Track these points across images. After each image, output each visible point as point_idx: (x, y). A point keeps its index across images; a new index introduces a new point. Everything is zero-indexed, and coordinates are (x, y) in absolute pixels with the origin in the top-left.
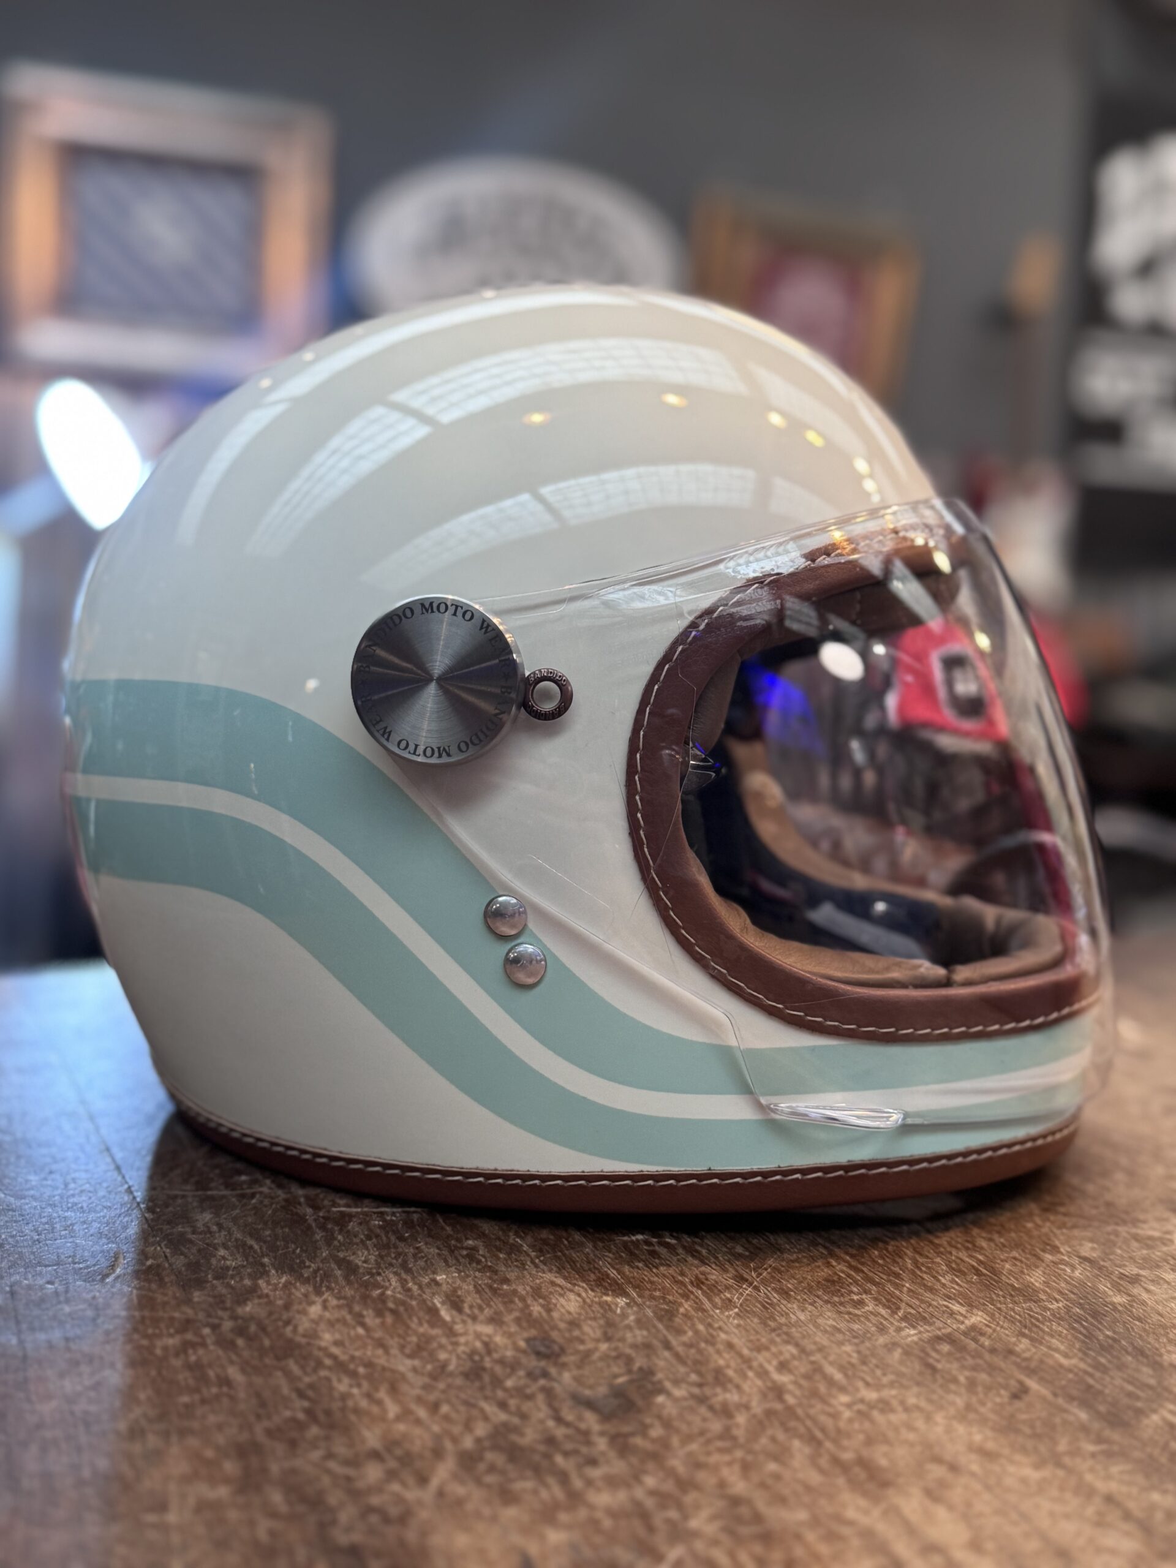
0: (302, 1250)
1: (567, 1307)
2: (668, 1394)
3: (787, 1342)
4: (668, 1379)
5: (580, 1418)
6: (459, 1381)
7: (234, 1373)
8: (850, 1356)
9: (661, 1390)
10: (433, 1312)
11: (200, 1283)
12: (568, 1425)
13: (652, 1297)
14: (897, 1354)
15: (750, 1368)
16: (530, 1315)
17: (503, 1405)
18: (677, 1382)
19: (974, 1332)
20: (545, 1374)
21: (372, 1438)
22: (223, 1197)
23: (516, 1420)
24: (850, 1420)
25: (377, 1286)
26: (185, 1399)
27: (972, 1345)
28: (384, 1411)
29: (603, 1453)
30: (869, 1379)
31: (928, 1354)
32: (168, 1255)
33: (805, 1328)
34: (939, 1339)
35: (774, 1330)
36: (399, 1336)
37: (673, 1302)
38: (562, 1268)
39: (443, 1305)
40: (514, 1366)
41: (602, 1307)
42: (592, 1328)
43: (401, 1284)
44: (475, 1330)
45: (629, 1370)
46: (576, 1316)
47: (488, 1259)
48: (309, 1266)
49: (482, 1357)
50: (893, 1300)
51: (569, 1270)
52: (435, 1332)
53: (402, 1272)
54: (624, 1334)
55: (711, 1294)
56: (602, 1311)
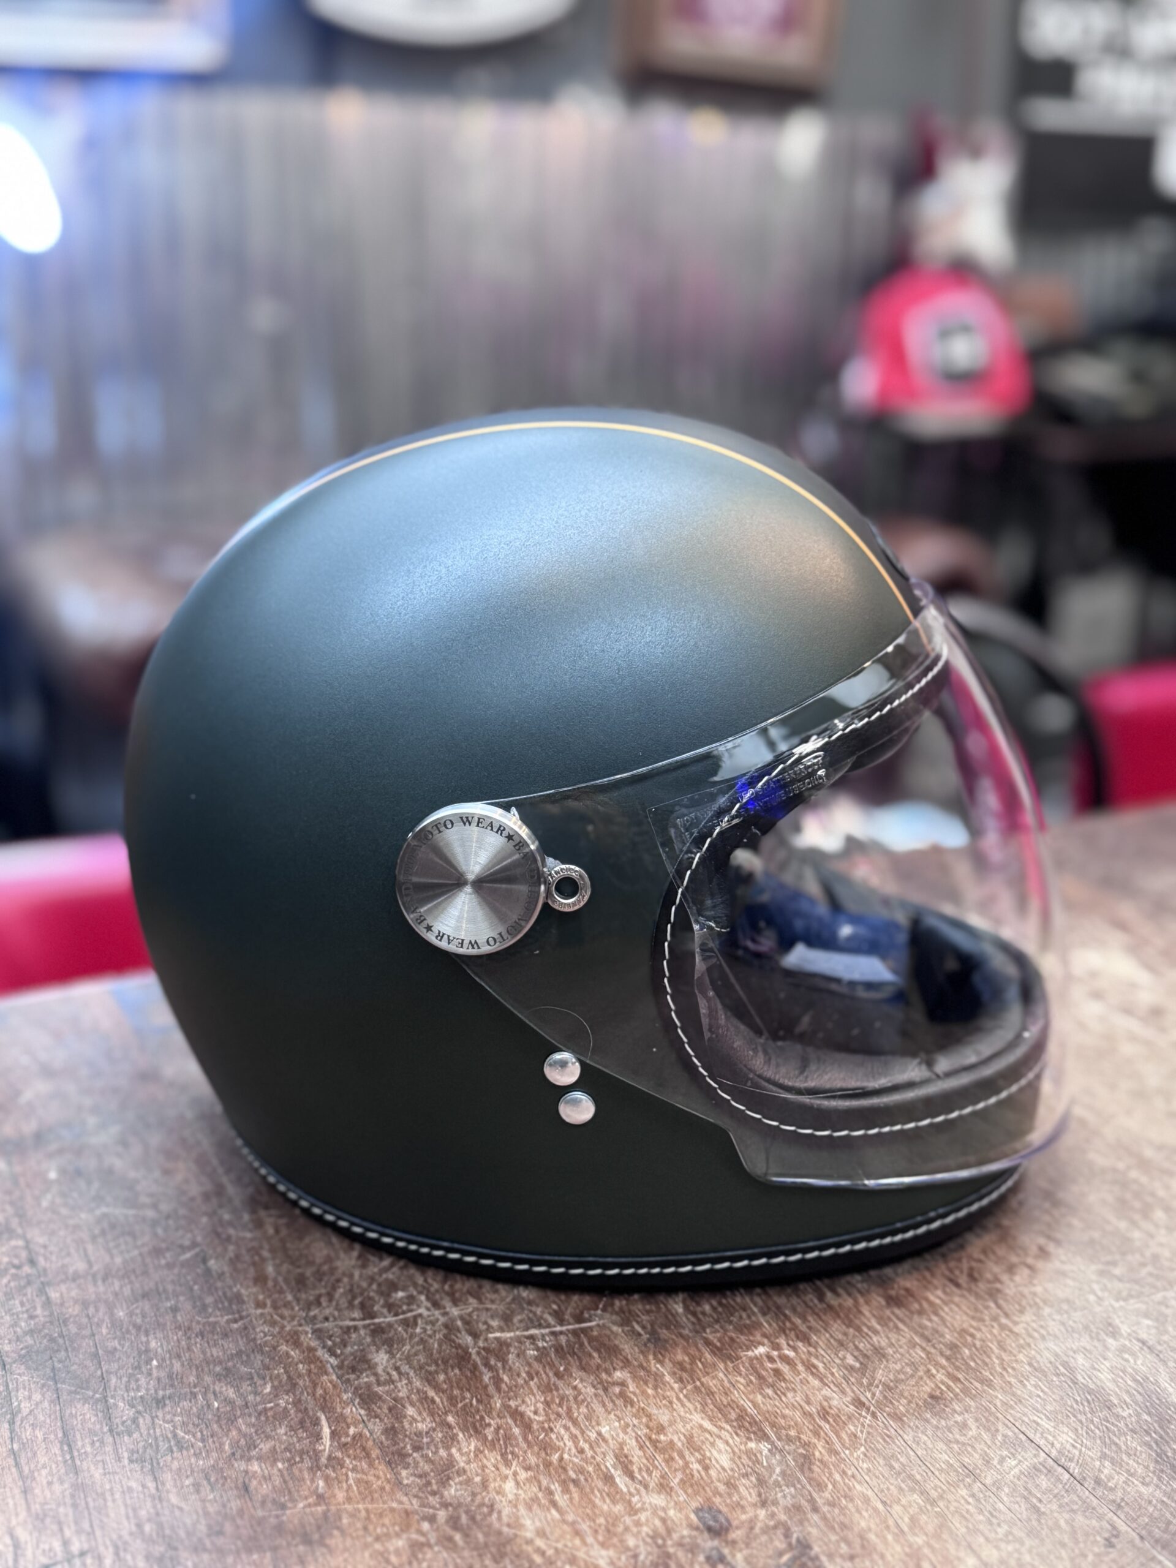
0: (478, 1401)
1: (720, 1461)
3: (913, 1489)
10: (610, 1481)
11: (403, 1458)
13: (789, 1440)
15: (888, 1528)
16: (692, 1476)
19: (1064, 1458)
20: (722, 1558)
22: (390, 1325)
25: (553, 1448)
30: (987, 1533)
31: (1030, 1493)
32: (365, 1418)
34: (1036, 1469)
35: (898, 1474)
37: (806, 1445)
38: (704, 1405)
39: (616, 1469)
40: (693, 1549)
41: (750, 1459)
42: (747, 1488)
43: (574, 1442)
44: (650, 1503)
45: (790, 1545)
46: (731, 1473)
47: (640, 1398)
48: (489, 1425)
49: (664, 1540)
50: (991, 1418)
51: (712, 1407)
52: (618, 1508)
53: (570, 1424)
54: (776, 1494)
55: (838, 1428)
56: (750, 1464)
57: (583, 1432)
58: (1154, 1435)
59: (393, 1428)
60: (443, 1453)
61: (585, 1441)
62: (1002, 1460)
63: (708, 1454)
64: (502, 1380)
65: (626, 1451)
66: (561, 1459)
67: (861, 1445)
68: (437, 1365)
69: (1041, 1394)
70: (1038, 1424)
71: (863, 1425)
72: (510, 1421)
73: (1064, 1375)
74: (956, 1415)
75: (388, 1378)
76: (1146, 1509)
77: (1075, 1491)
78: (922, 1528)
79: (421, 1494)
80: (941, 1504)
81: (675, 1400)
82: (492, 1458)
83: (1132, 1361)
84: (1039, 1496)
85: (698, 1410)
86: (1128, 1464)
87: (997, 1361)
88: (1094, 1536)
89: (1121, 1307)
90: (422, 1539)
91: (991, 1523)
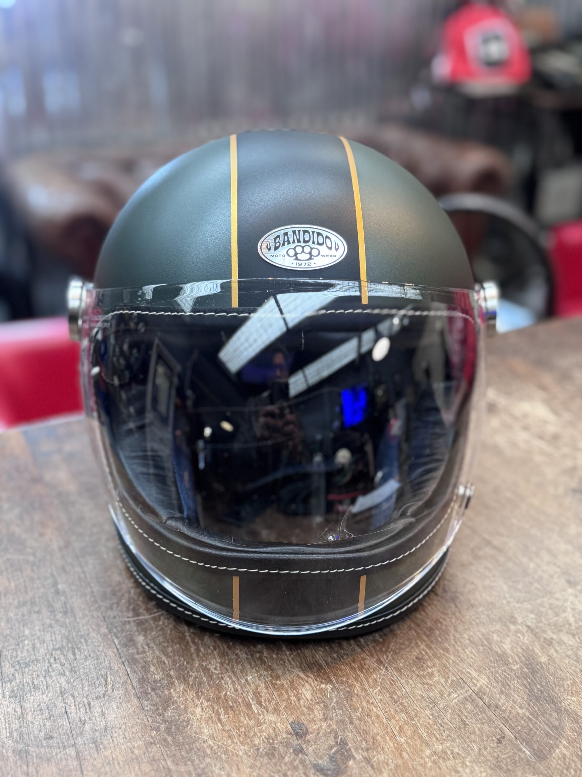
0: (187, 663)
22: (147, 621)
37: (351, 685)
38: (301, 663)
39: (253, 701)
40: (287, 745)
41: (321, 694)
42: (318, 711)
43: (233, 685)
44: (268, 719)
45: (337, 742)
46: (311, 702)
47: (269, 660)
48: (192, 676)
49: (273, 740)
50: (446, 670)
51: (305, 664)
52: (252, 723)
53: (232, 675)
54: (332, 714)
55: (367, 676)
56: (321, 697)
57: (238, 680)
58: (529, 680)
59: (143, 678)
60: (166, 692)
61: (239, 685)
62: (449, 695)
63: (300, 691)
64: (200, 650)
65: (259, 690)
66: (226, 695)
67: (379, 686)
68: (168, 642)
69: (473, 657)
70: (470, 673)
71: (380, 675)
72: (202, 673)
73: (486, 646)
74: (429, 669)
75: (142, 650)
76: (520, 722)
77: (485, 712)
78: (405, 733)
79: (153, 715)
80: (416, 719)
81: (287, 661)
82: (191, 694)
83: (522, 638)
84: (466, 714)
85: (298, 667)
86: (513, 696)
87: (452, 638)
88: (492, 737)
89: (519, 607)
90: (152, 740)
91: (440, 730)
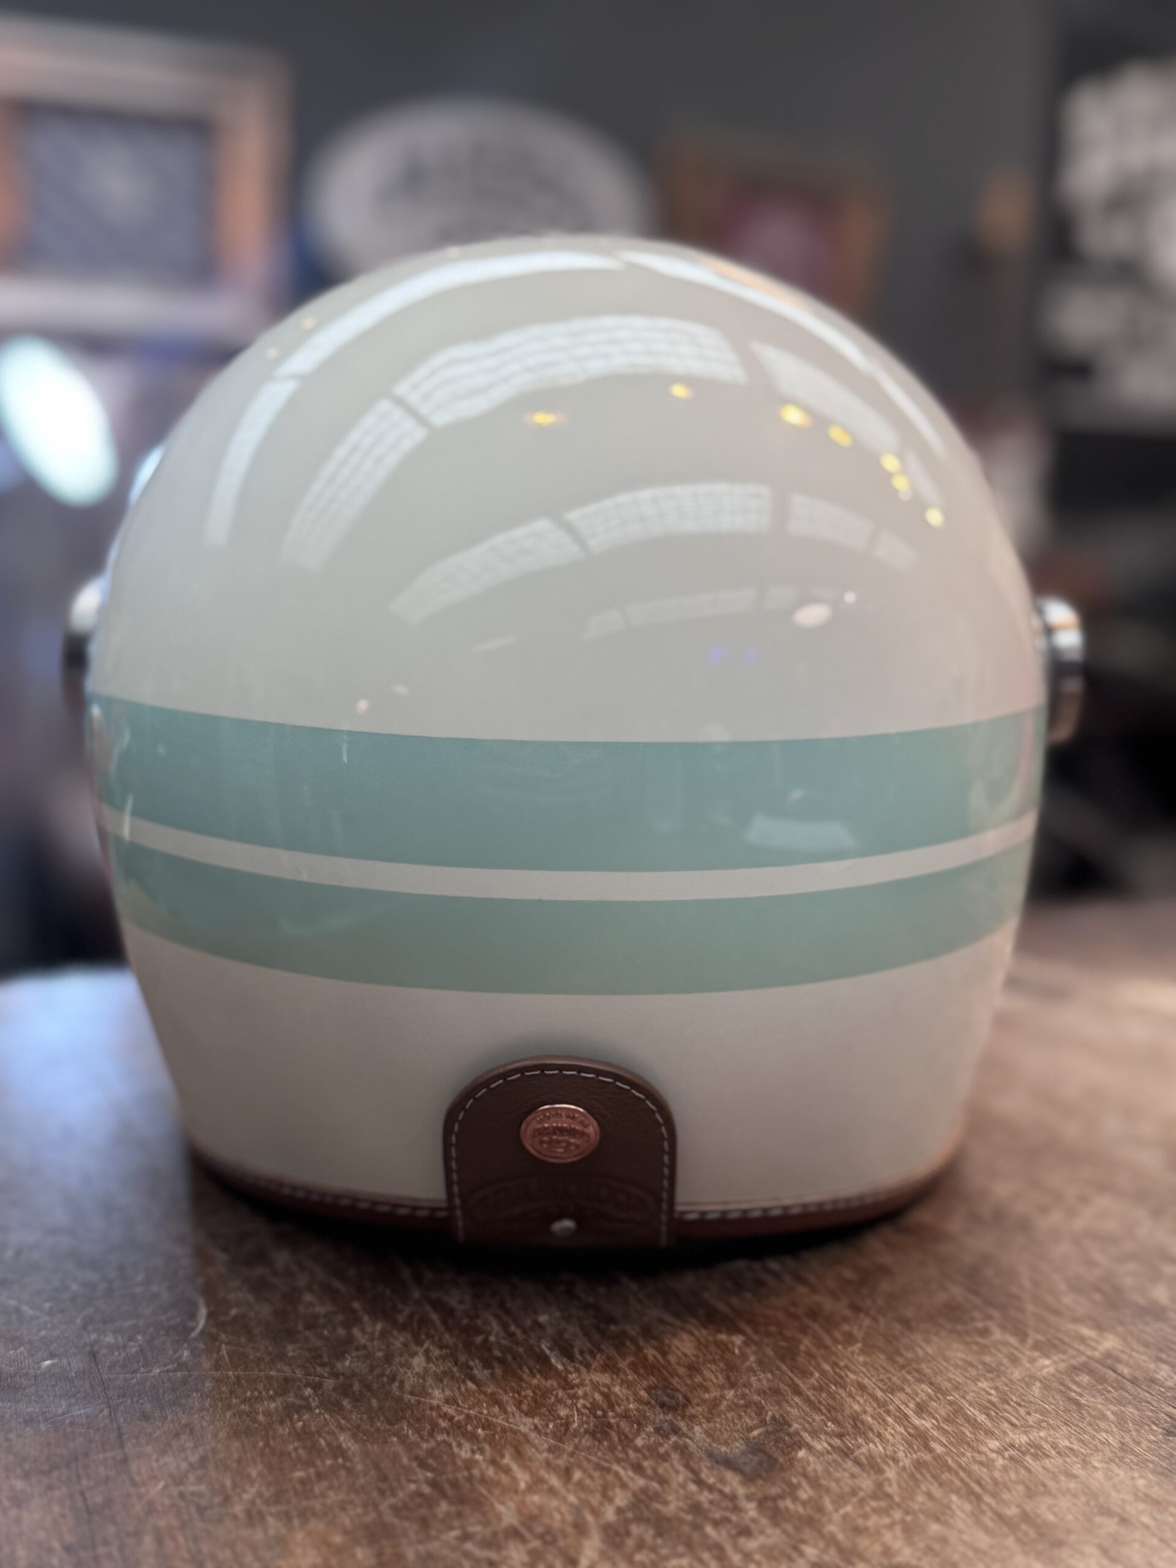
1: (683, 1349)
2: (810, 1448)
3: (920, 1381)
4: (806, 1430)
5: (722, 1480)
6: (586, 1441)
7: (345, 1440)
8: (989, 1394)
9: (801, 1444)
10: (544, 1360)
11: (291, 1335)
12: (711, 1488)
13: (768, 1333)
14: (1036, 1389)
15: (888, 1412)
16: (646, 1359)
17: (638, 1468)
18: (814, 1433)
19: (1110, 1360)
20: (676, 1431)
21: (507, 1513)
23: (655, 1485)
24: (1005, 1469)
25: (478, 1331)
26: (299, 1474)
27: (1111, 1375)
28: (515, 1480)
29: (753, 1520)
30: (1014, 1420)
31: (1069, 1388)
32: (252, 1302)
33: (934, 1363)
34: (1076, 1369)
35: (902, 1367)
36: (513, 1390)
